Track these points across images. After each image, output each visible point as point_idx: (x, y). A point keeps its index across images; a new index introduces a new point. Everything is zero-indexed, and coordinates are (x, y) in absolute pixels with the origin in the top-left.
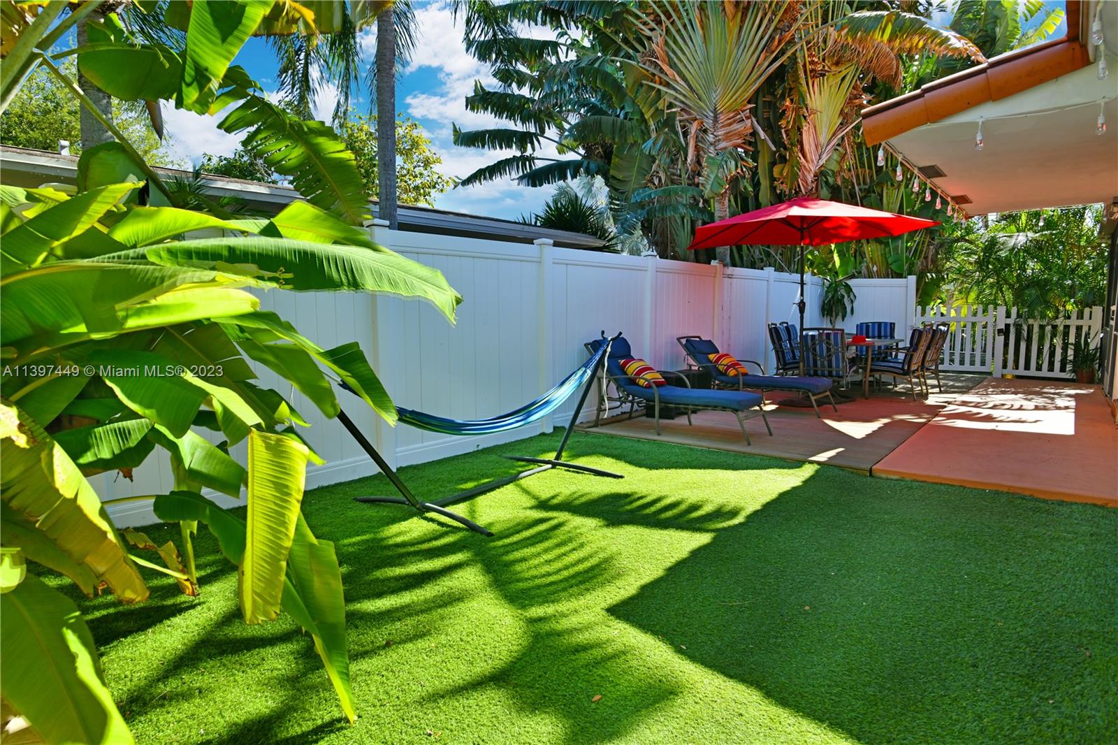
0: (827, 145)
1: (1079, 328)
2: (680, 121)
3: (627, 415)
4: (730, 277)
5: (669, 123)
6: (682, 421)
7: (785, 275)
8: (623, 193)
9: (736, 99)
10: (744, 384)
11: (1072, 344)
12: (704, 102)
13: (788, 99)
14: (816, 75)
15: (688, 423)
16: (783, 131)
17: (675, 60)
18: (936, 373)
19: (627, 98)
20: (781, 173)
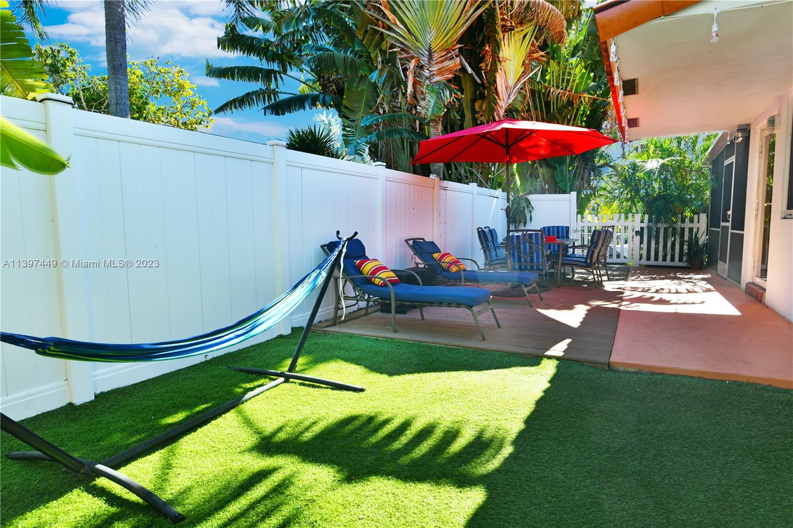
0: (514, 88)
1: (691, 230)
2: (401, 59)
3: (363, 312)
4: (445, 189)
5: (390, 60)
6: (415, 315)
7: (484, 190)
8: (353, 121)
9: (447, 40)
10: (465, 279)
11: (686, 241)
12: (420, 43)
13: (487, 45)
14: (505, 29)
15: (420, 317)
16: (483, 72)
17: (395, 7)
18: (605, 265)
19: (356, 39)
20: (481, 107)
